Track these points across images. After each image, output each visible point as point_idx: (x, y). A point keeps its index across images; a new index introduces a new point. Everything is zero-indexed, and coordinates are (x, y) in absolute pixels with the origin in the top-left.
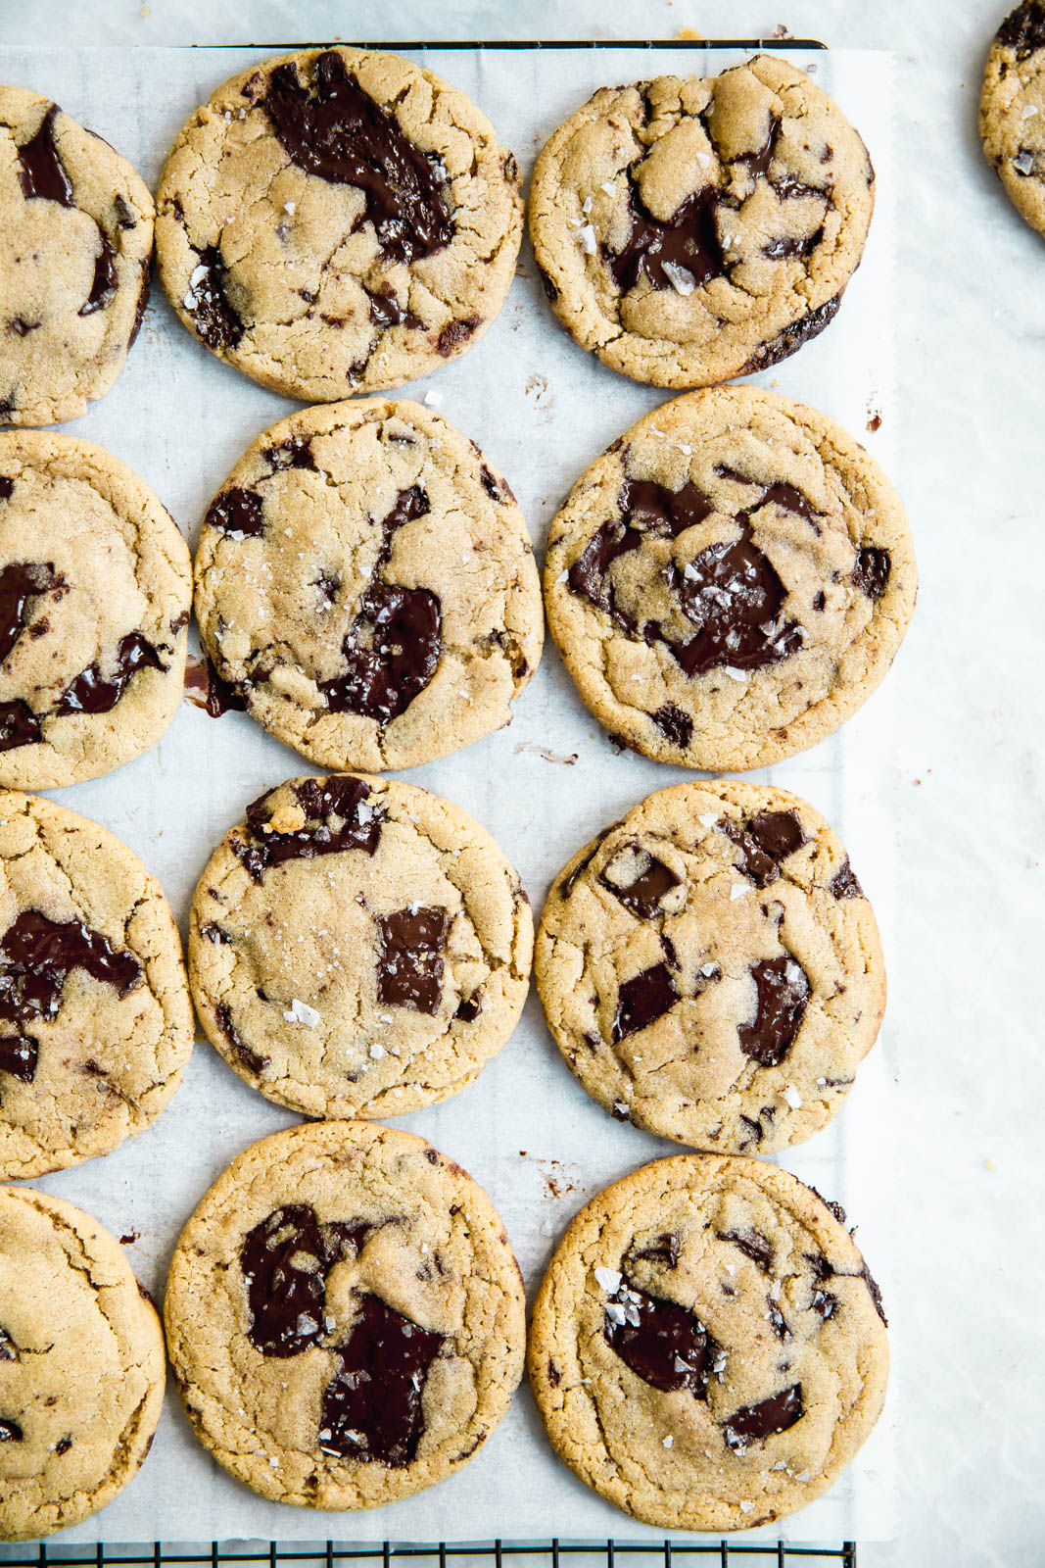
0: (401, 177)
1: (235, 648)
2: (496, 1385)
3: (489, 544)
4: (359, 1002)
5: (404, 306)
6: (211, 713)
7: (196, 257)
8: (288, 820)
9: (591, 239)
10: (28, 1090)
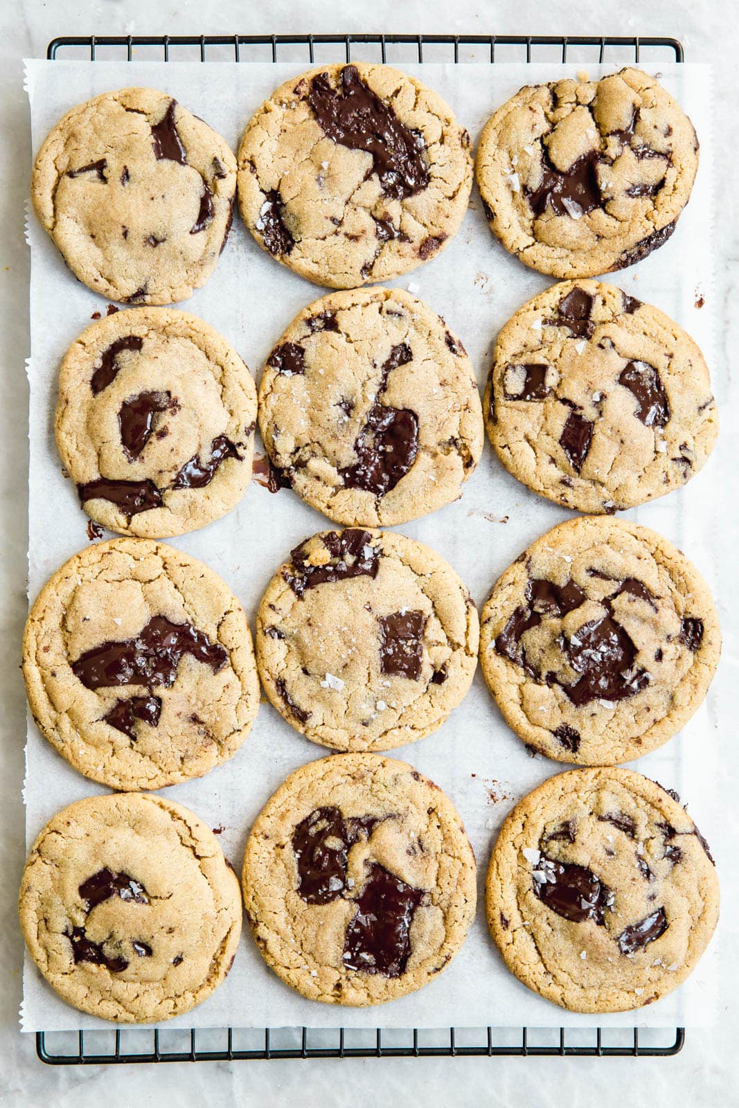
0: (396, 145)
1: (285, 445)
2: (458, 923)
3: (450, 381)
4: (369, 673)
5: (397, 228)
6: (271, 491)
7: (263, 197)
8: (320, 557)
9: (517, 182)
10: (154, 731)
